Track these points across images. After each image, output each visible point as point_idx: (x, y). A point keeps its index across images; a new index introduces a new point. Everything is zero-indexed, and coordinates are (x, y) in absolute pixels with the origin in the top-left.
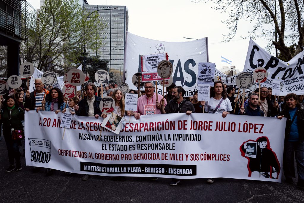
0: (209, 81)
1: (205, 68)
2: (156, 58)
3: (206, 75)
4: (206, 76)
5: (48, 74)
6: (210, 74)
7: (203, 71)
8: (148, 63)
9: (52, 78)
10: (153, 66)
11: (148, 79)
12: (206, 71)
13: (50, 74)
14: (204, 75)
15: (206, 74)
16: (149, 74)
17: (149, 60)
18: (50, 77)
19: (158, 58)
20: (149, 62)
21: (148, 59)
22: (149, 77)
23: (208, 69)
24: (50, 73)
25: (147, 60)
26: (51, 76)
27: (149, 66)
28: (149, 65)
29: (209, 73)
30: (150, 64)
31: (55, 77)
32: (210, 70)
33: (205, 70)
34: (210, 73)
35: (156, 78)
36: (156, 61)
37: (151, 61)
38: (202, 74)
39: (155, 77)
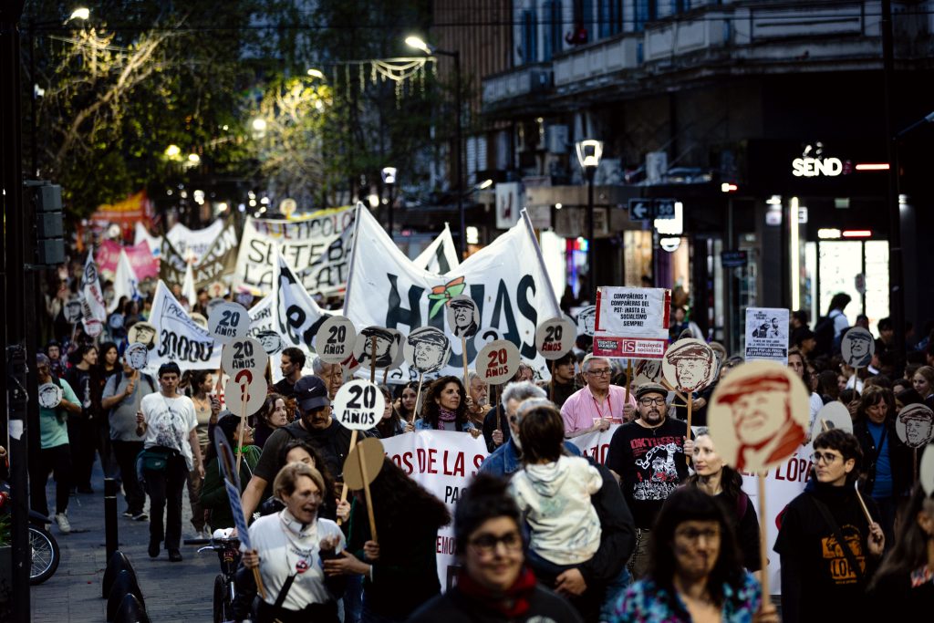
0: (774, 354)
1: (762, 322)
2: (638, 300)
3: (766, 339)
4: (766, 343)
5: (424, 337)
6: (776, 338)
7: (759, 329)
8: (615, 309)
9: (435, 348)
10: (626, 320)
11: (610, 351)
12: (766, 329)
13: (431, 336)
14: (762, 339)
15: (765, 336)
16: (615, 340)
17: (619, 303)
18: (430, 345)
19: (644, 300)
20: (617, 307)
21: (617, 300)
22: (613, 346)
23: (771, 324)
24: (429, 333)
25: (613, 303)
26: (433, 344)
27: (616, 319)
28: (618, 316)
29: (774, 336)
30: (620, 314)
31: (445, 348)
32: (775, 327)
33: (763, 327)
34: (776, 334)
35: (630, 352)
36: (637, 307)
37: (624, 307)
38: (756, 338)
39: (628, 348)
